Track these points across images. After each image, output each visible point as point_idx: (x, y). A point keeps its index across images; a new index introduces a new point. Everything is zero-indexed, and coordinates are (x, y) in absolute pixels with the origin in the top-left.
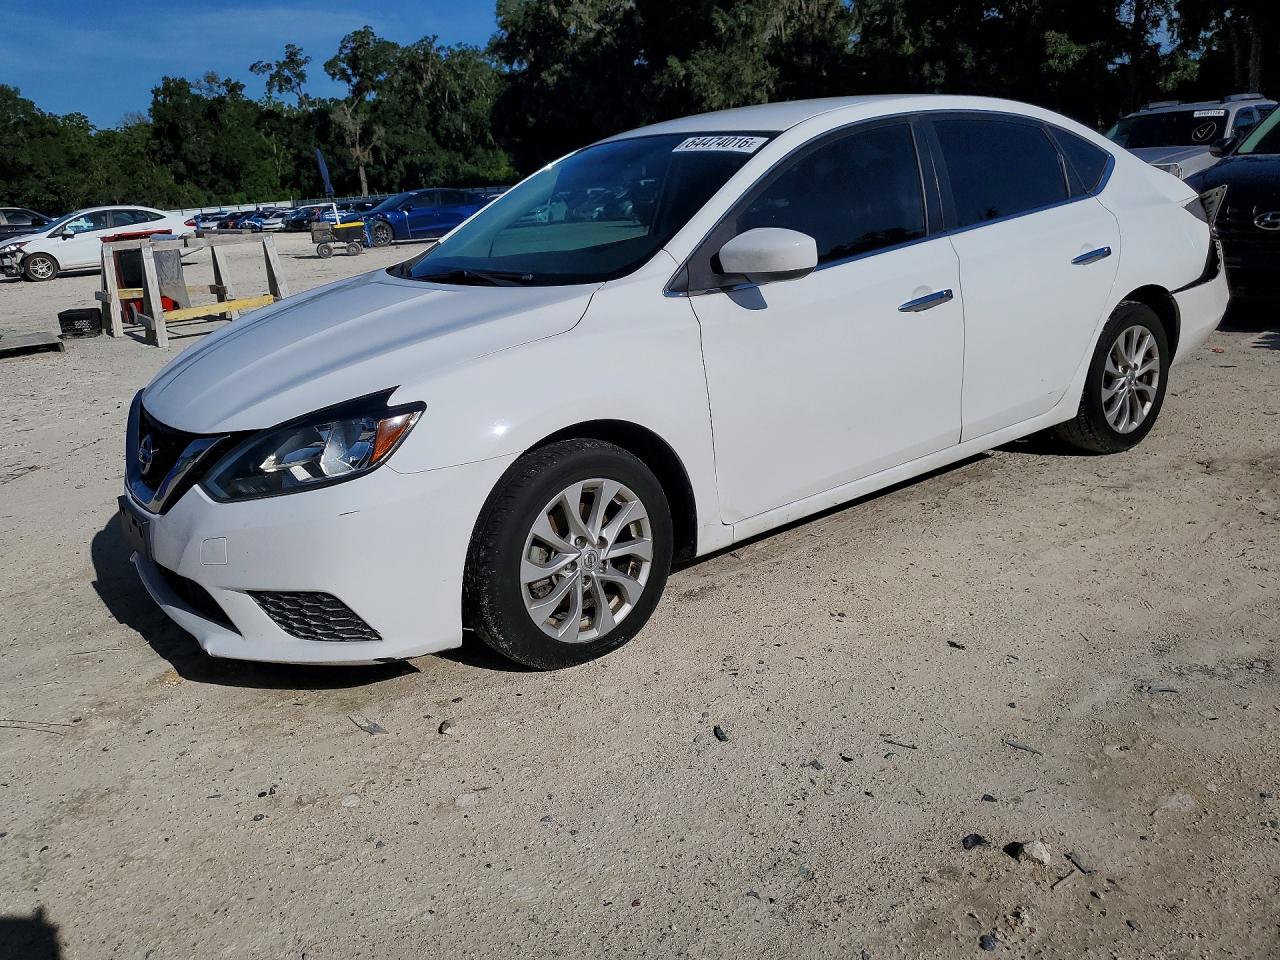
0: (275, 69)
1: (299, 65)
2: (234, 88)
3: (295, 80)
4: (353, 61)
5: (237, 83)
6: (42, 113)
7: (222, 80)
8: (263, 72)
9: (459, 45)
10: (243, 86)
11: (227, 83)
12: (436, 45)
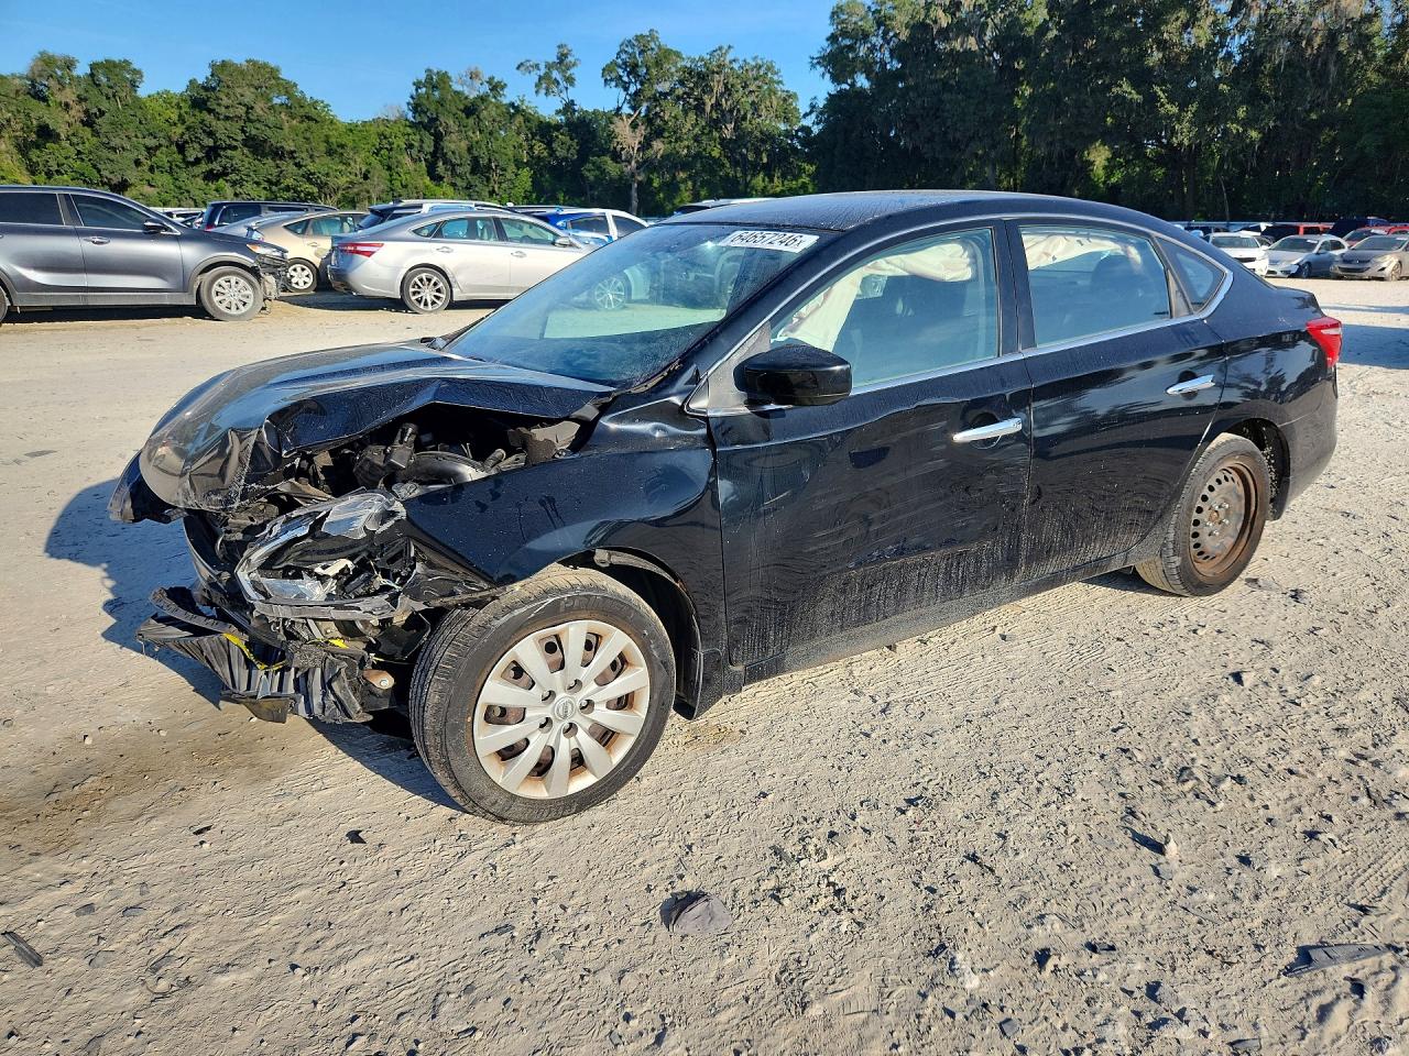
2: (496, 87)
3: (563, 84)
9: (755, 58)
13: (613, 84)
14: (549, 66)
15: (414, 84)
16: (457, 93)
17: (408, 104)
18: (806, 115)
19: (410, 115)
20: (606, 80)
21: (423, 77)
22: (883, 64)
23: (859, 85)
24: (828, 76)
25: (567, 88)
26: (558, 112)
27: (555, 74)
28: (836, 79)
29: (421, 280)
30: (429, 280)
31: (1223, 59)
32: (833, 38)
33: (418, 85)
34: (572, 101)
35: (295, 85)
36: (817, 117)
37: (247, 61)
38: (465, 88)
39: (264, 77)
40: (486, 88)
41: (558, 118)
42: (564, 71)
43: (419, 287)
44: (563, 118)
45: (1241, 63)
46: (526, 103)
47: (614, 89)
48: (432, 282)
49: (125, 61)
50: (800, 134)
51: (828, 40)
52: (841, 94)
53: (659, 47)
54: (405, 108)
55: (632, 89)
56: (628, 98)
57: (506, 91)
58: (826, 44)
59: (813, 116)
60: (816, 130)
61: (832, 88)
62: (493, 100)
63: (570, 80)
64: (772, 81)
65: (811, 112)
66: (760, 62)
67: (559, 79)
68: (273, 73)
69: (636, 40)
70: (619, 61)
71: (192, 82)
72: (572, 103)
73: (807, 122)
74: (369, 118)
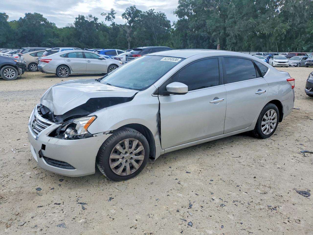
0: (107, 15)
1: (113, 14)
2: (96, 19)
3: (112, 18)
4: (129, 14)
5: (96, 18)
6: (48, 22)
7: (93, 17)
8: (104, 16)
9: (160, 12)
10: (98, 19)
11: (94, 18)
12: (154, 12)
13: (125, 18)
14: (109, 14)
15: (75, 18)
16: (86, 21)
17: (74, 23)
18: (172, 26)
19: (74, 26)
20: (123, 17)
21: (78, 17)
22: (191, 13)
23: (185, 18)
24: (178, 16)
25: (113, 19)
26: (111, 25)
27: (110, 16)
28: (179, 17)
29: (62, 69)
30: (64, 69)
31: (276, 12)
32: (179, 7)
33: (76, 19)
34: (114, 22)
35: (46, 19)
36: (175, 26)
37: (35, 13)
38: (88, 19)
39: (39, 17)
40: (93, 20)
41: (111, 26)
42: (112, 15)
43: (61, 71)
44: (112, 26)
45: (281, 13)
46: (104, 23)
47: (125, 19)
48: (65, 69)
49: (5, 13)
50: (171, 30)
51: (178, 7)
52: (181, 21)
53: (136, 10)
54: (73, 24)
55: (129, 19)
56: (128, 21)
57: (98, 20)
58: (177, 8)
59: (174, 26)
60: (175, 29)
61: (179, 19)
62: (95, 22)
63: (114, 17)
64: (164, 17)
65: (174, 25)
66: (161, 13)
67: (111, 17)
68: (41, 16)
69: (130, 8)
70: (126, 13)
71: (21, 18)
72: (114, 23)
73: (173, 27)
74: (65, 27)
